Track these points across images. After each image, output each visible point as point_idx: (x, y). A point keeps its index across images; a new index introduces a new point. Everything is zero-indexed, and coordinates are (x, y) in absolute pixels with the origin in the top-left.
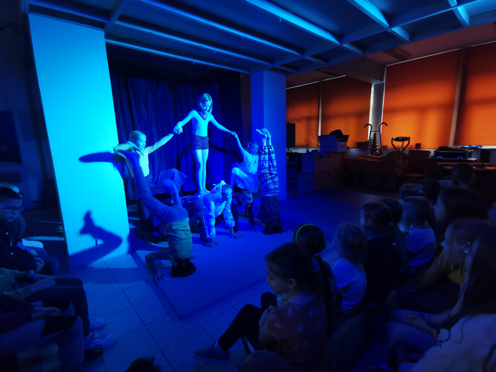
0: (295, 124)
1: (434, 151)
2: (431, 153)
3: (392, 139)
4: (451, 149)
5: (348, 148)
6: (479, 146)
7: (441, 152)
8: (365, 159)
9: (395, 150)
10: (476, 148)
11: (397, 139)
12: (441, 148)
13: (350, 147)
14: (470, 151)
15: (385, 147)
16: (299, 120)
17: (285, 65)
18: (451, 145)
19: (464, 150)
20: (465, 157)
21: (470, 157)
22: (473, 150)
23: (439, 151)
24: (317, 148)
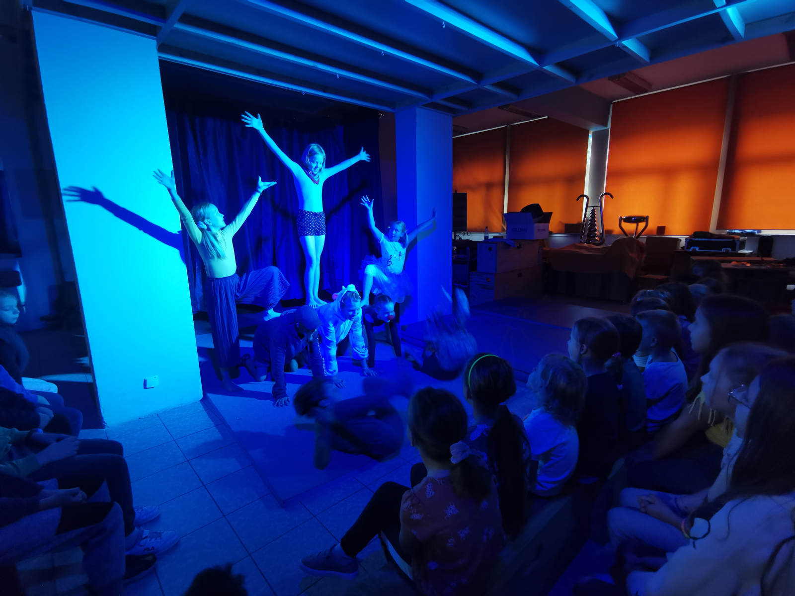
0: (466, 194)
1: (686, 239)
2: (681, 242)
3: (621, 219)
4: (712, 235)
5: (551, 233)
6: (756, 232)
7: (697, 239)
8: (578, 250)
9: (625, 237)
10: (751, 235)
11: (629, 220)
12: (696, 234)
13: (554, 232)
14: (742, 238)
15: (609, 233)
16: (472, 188)
17: (451, 99)
18: (712, 228)
19: (733, 238)
20: (734, 248)
21: (742, 247)
22: (746, 238)
23: (693, 239)
24: (502, 234)
